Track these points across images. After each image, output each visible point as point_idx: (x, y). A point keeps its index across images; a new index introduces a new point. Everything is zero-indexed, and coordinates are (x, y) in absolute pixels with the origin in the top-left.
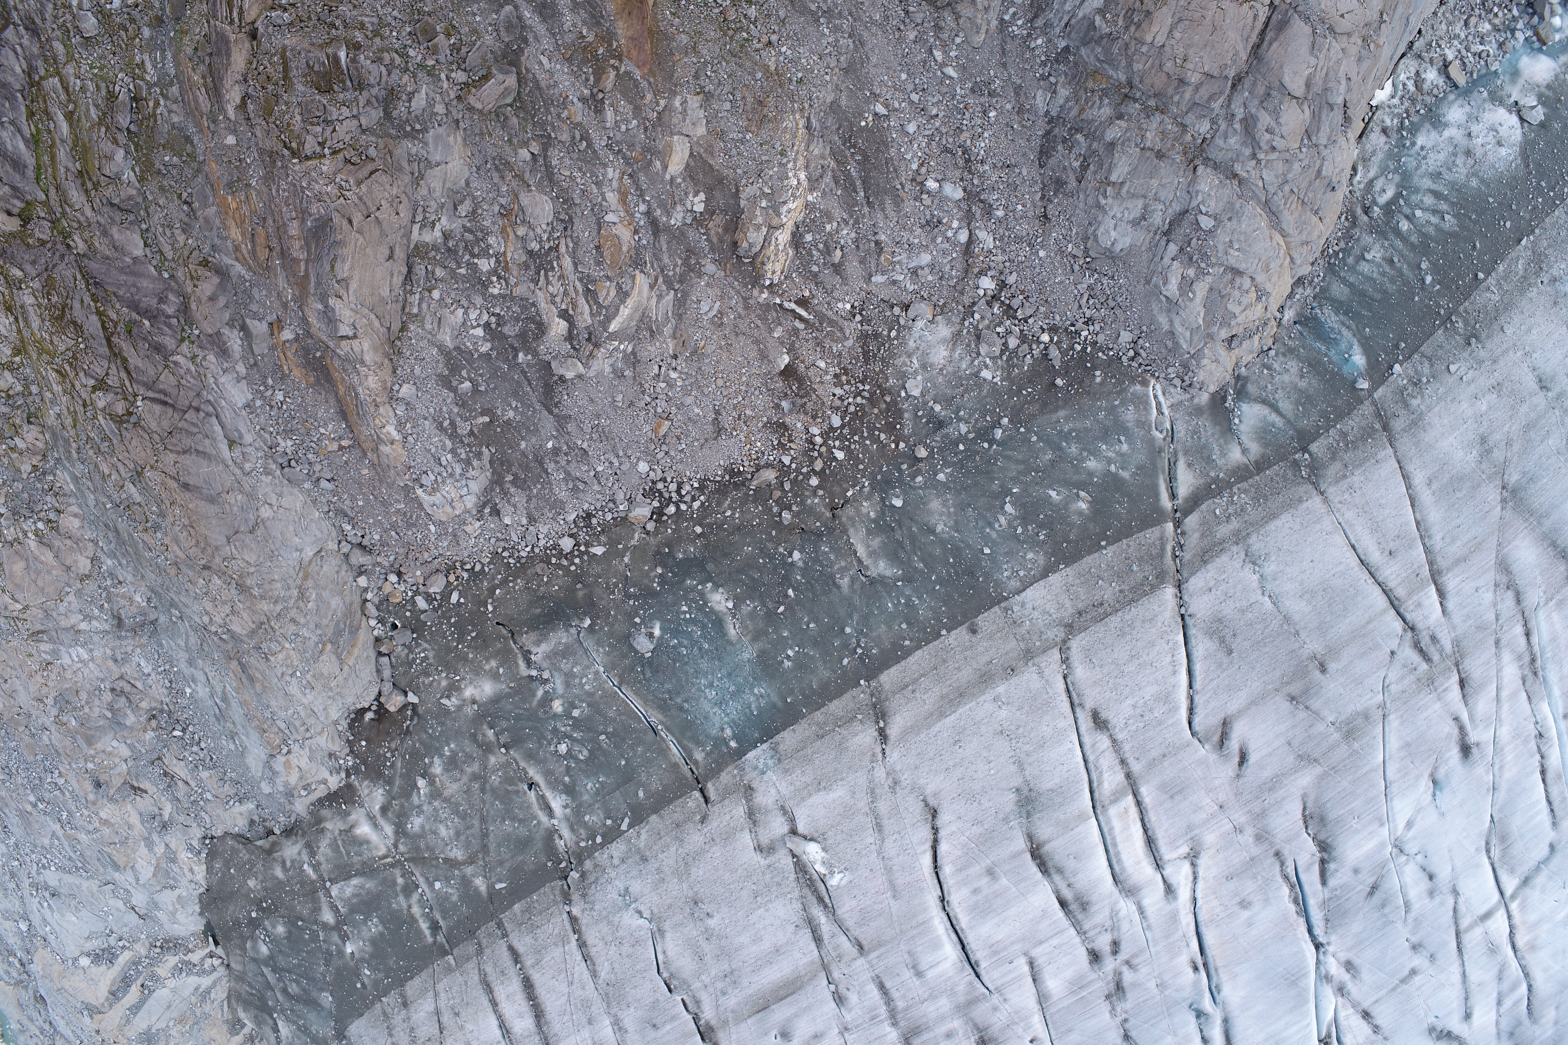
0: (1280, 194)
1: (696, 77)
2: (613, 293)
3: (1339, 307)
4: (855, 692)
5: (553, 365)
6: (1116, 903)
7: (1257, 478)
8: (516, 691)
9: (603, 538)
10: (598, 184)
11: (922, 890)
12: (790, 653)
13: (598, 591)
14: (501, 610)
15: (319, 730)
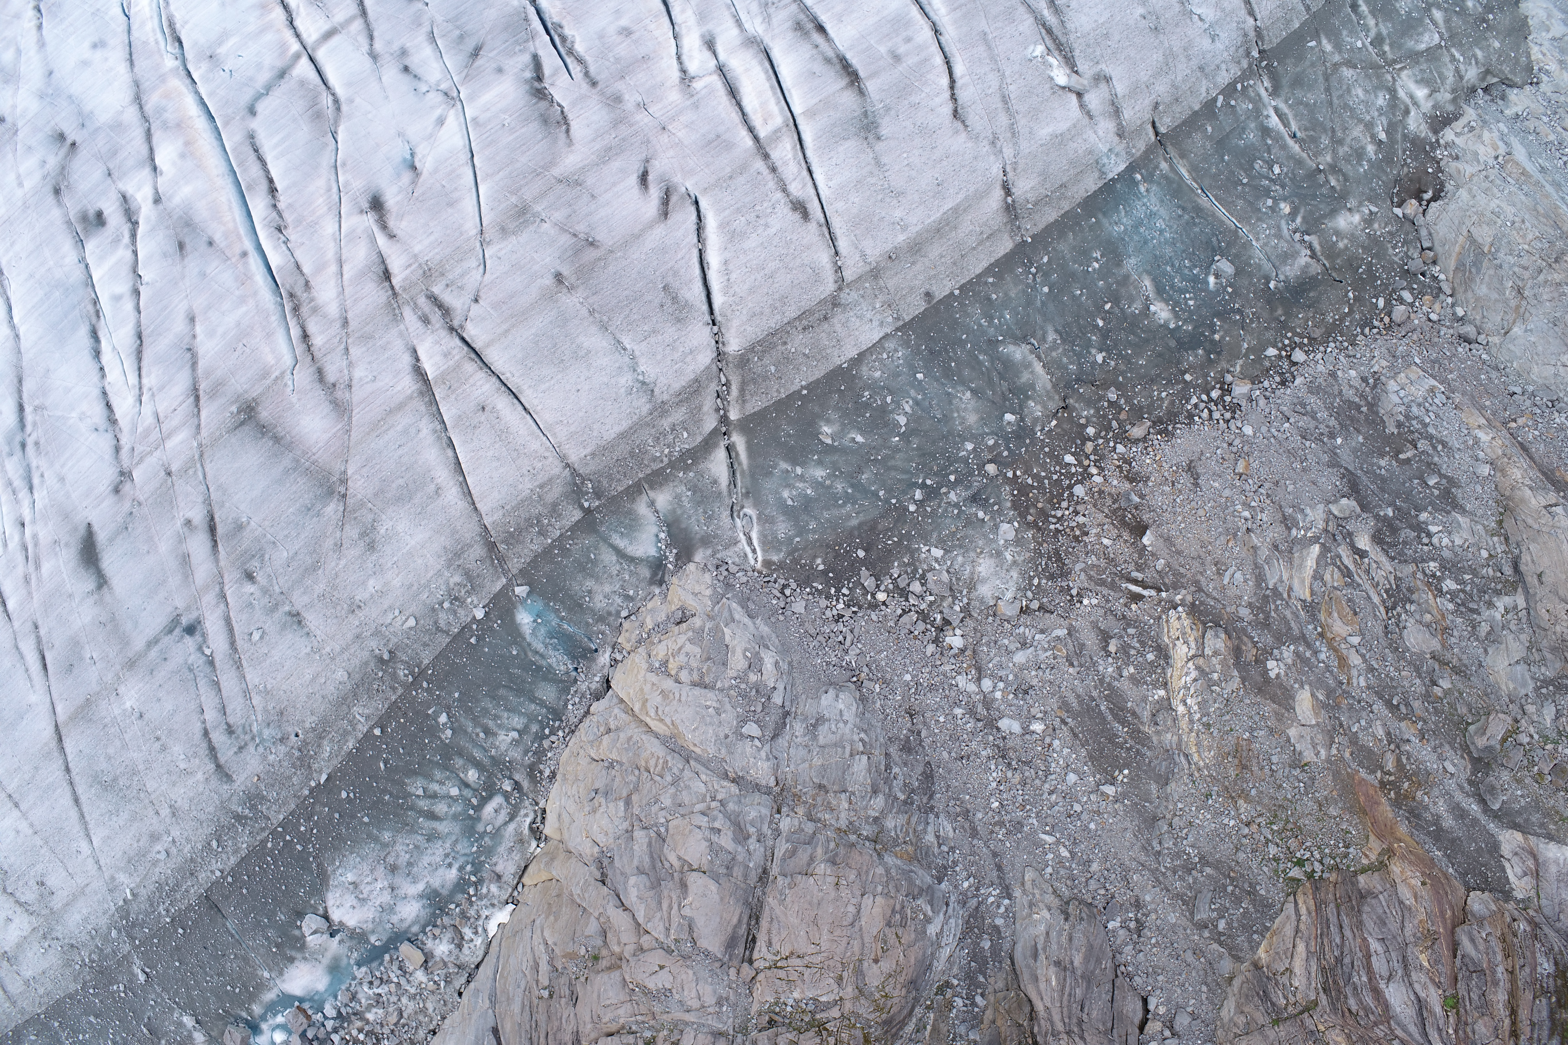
0: (675, 770)
1: (1313, 779)
2: (1327, 577)
3: (547, 674)
4: (1036, 230)
5: (1358, 509)
6: (766, 30)
7: (641, 475)
8: (1319, 221)
9: (1267, 364)
10: (1371, 669)
11: (960, 41)
12: (1096, 265)
13: (1265, 315)
14: (1341, 293)
15: (1475, 179)
